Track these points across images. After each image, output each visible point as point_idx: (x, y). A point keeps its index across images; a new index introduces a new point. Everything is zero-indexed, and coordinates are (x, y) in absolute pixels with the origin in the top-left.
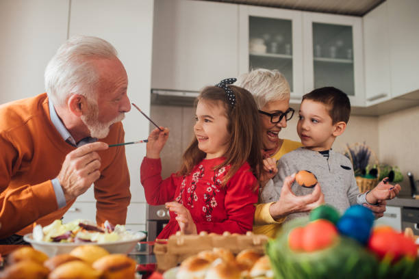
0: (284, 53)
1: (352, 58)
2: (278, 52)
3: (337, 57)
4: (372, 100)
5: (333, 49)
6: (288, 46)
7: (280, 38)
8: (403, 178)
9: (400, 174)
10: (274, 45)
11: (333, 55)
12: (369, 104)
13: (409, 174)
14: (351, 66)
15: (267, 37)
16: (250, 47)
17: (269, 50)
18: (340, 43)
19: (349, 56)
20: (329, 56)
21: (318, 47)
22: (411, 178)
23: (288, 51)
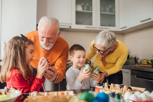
0: (89, 10)
1: (115, 13)
2: (87, 10)
3: (109, 12)
4: (122, 28)
5: (108, 9)
6: (91, 8)
7: (88, 4)
8: (132, 58)
9: (131, 56)
10: (85, 7)
11: (108, 11)
12: (121, 30)
13: (134, 56)
14: (114, 15)
15: (83, 4)
16: (76, 8)
17: (83, 9)
18: (110, 7)
19: (114, 12)
20: (106, 12)
21: (102, 8)
22: (135, 58)
23: (91, 9)
